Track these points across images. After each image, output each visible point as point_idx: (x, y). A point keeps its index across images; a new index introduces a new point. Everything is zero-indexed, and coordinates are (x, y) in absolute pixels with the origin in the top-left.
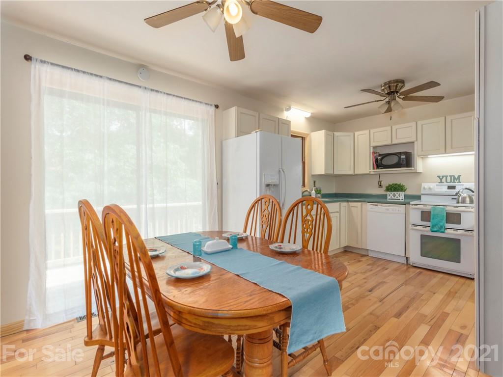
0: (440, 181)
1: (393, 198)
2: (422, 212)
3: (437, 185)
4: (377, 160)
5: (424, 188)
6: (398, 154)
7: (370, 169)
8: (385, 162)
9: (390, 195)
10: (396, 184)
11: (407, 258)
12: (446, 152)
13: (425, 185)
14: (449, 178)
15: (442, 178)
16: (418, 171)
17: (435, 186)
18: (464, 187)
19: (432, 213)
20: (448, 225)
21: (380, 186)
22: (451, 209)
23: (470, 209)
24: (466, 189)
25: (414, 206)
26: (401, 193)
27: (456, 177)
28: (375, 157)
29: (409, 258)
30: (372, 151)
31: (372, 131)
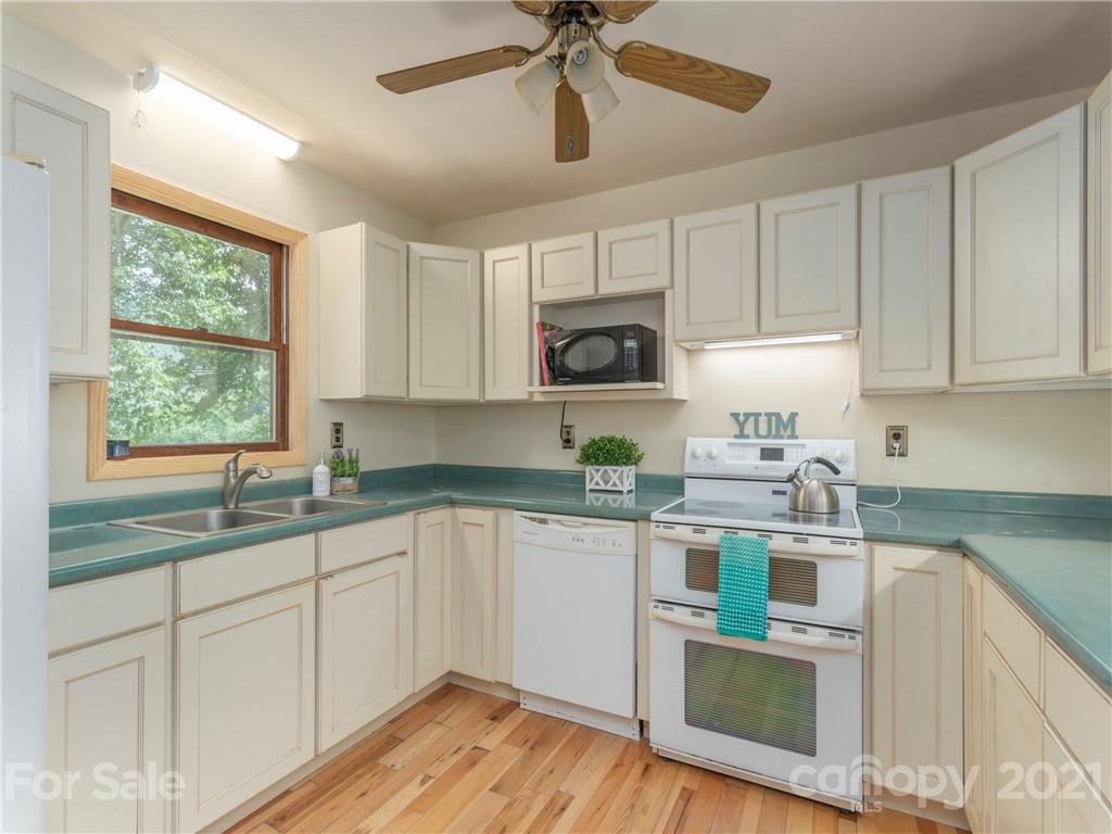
0: (738, 433)
1: (603, 487)
2: (689, 551)
3: (729, 444)
4: (550, 355)
5: (694, 456)
6: (616, 333)
7: (531, 384)
8: (575, 360)
9: (595, 476)
10: (611, 440)
11: (641, 722)
12: (759, 332)
13: (696, 444)
14: (763, 420)
15: (745, 421)
16: (676, 396)
17: (726, 447)
18: (810, 455)
19: (722, 561)
20: (778, 608)
21: (568, 443)
22: (782, 545)
23: (846, 549)
24: (819, 461)
25: (662, 531)
26: (625, 469)
27: (785, 419)
28: (546, 341)
29: (648, 723)
30: (537, 319)
31: (538, 247)
